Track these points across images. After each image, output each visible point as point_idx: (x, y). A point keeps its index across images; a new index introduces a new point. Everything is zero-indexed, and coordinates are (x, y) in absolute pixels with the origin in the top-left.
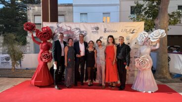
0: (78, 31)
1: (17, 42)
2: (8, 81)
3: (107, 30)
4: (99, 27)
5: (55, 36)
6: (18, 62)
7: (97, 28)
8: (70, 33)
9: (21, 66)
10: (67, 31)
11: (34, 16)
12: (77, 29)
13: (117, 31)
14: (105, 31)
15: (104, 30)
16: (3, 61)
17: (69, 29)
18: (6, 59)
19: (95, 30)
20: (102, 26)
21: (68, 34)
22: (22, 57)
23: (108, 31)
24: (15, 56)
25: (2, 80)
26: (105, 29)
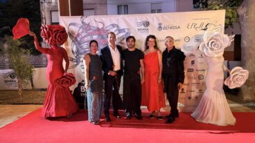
0: (116, 28)
1: (24, 51)
2: (11, 110)
3: (162, 26)
4: (150, 21)
5: (79, 39)
6: (26, 80)
7: (147, 24)
8: (102, 33)
9: (32, 85)
10: (98, 29)
11: (51, 11)
12: (113, 25)
13: (179, 27)
14: (160, 28)
15: (157, 26)
16: (6, 79)
17: (101, 26)
18: (11, 76)
19: (143, 27)
20: (155, 19)
21: (99, 35)
22: (31, 72)
23: (165, 28)
24: (20, 71)
25: (3, 109)
26: (160, 24)
